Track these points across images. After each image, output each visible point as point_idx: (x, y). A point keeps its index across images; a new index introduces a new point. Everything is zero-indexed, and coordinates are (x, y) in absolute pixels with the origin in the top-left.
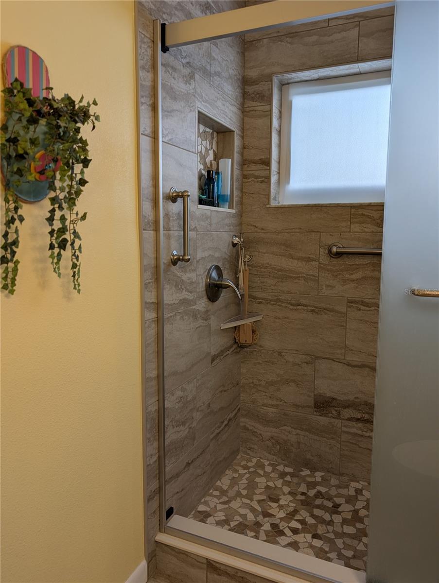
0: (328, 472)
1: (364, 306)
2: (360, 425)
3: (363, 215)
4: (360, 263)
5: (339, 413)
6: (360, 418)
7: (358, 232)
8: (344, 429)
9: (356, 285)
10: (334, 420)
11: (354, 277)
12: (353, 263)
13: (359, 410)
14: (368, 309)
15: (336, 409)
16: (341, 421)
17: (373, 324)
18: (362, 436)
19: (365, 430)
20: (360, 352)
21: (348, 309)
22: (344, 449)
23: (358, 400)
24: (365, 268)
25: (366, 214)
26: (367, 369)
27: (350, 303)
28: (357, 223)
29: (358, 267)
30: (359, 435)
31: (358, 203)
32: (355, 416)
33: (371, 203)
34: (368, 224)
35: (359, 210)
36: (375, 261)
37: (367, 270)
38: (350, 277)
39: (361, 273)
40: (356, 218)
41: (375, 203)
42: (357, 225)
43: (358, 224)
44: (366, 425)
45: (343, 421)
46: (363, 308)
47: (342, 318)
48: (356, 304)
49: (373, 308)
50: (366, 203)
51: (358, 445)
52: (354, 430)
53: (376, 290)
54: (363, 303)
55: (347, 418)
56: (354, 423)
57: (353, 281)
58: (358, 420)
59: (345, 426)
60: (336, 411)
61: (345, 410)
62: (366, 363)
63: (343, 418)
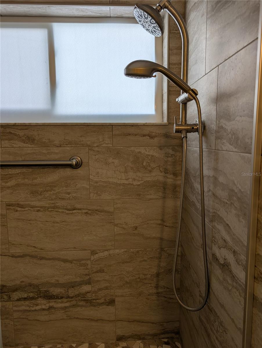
0: (6, 346)
1: (20, 207)
2: (27, 303)
3: (10, 133)
4: (12, 173)
5: (9, 296)
6: (26, 297)
7: (8, 147)
8: (15, 308)
9: (12, 191)
10: (6, 303)
11: (9, 184)
12: (7, 173)
13: (25, 291)
14: (23, 209)
15: (7, 293)
16: (12, 302)
17: (29, 222)
18: (30, 311)
19: (32, 306)
20: (21, 244)
21: (7, 211)
22: (17, 324)
23: (23, 284)
24: (17, 176)
25: (12, 132)
26: (28, 257)
27: (8, 206)
28: (6, 140)
29: (11, 176)
30: (28, 310)
31: (5, 123)
32: (23, 297)
33: (16, 123)
34: (15, 140)
35: (7, 129)
36: (24, 171)
37: (19, 178)
38: (6, 185)
39: (14, 181)
40: (5, 136)
41: (18, 123)
42: (6, 141)
43: (8, 141)
44: (32, 301)
45: (14, 302)
46: (19, 209)
47: (3, 219)
48: (13, 207)
49: (27, 209)
50: (12, 123)
51: (27, 319)
52: (23, 308)
53: (27, 193)
54: (19, 205)
55: (16, 299)
56: (23, 302)
57: (8, 188)
58: (25, 299)
59: (15, 306)
60: (7, 295)
61: (14, 293)
62: (27, 253)
63: (13, 300)
